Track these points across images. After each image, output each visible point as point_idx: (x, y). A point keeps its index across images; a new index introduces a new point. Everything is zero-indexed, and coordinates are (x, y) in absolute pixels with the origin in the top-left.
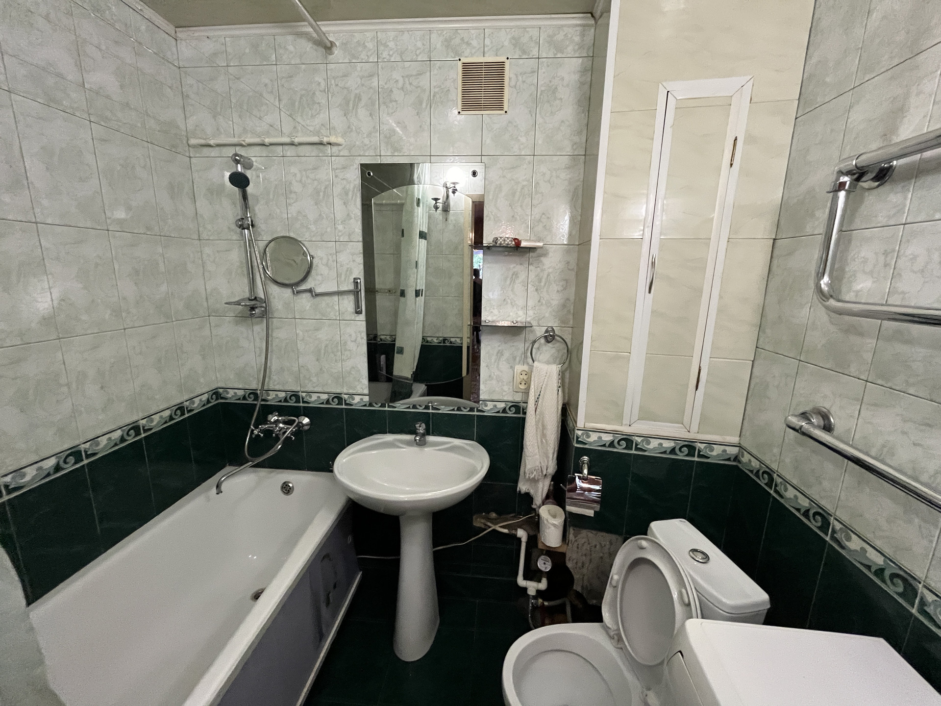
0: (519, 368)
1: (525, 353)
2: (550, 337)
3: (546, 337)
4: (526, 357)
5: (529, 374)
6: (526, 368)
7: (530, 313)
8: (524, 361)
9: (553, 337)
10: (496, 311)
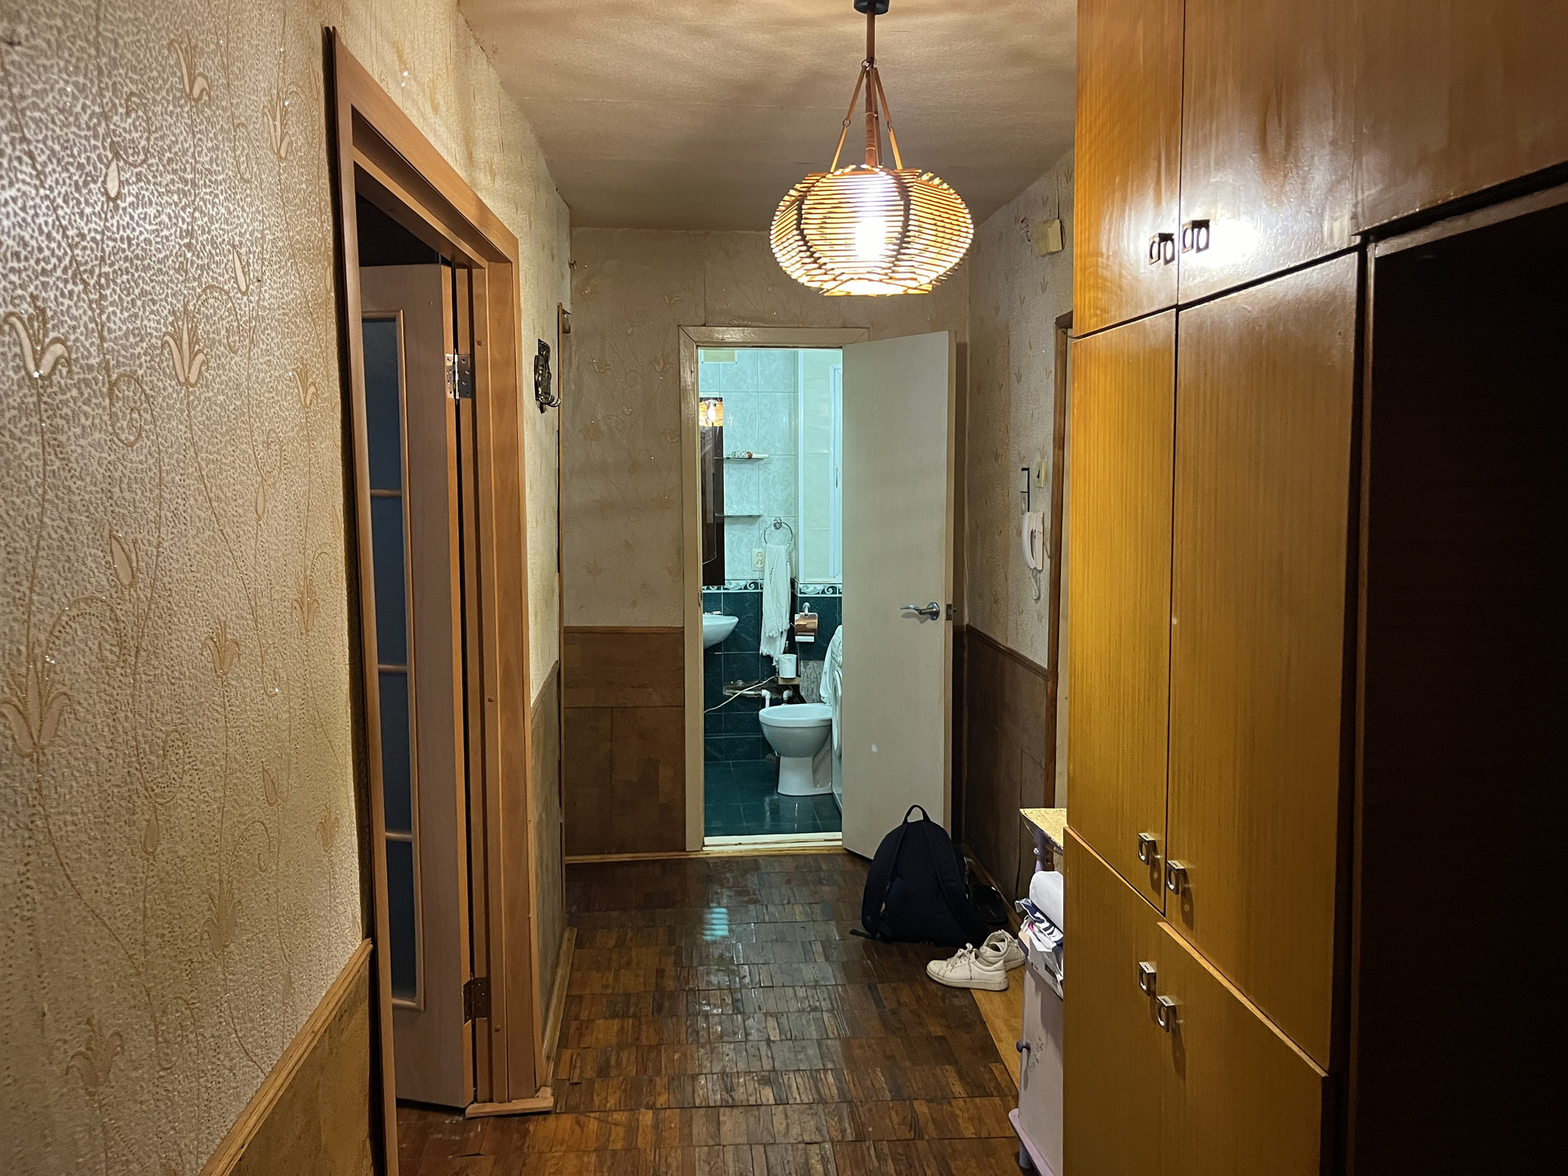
0: (756, 551)
1: (760, 539)
2: (778, 525)
3: (775, 525)
4: (760, 542)
5: (763, 555)
6: (761, 550)
7: (762, 506)
8: (760, 546)
9: (780, 524)
10: (735, 507)
